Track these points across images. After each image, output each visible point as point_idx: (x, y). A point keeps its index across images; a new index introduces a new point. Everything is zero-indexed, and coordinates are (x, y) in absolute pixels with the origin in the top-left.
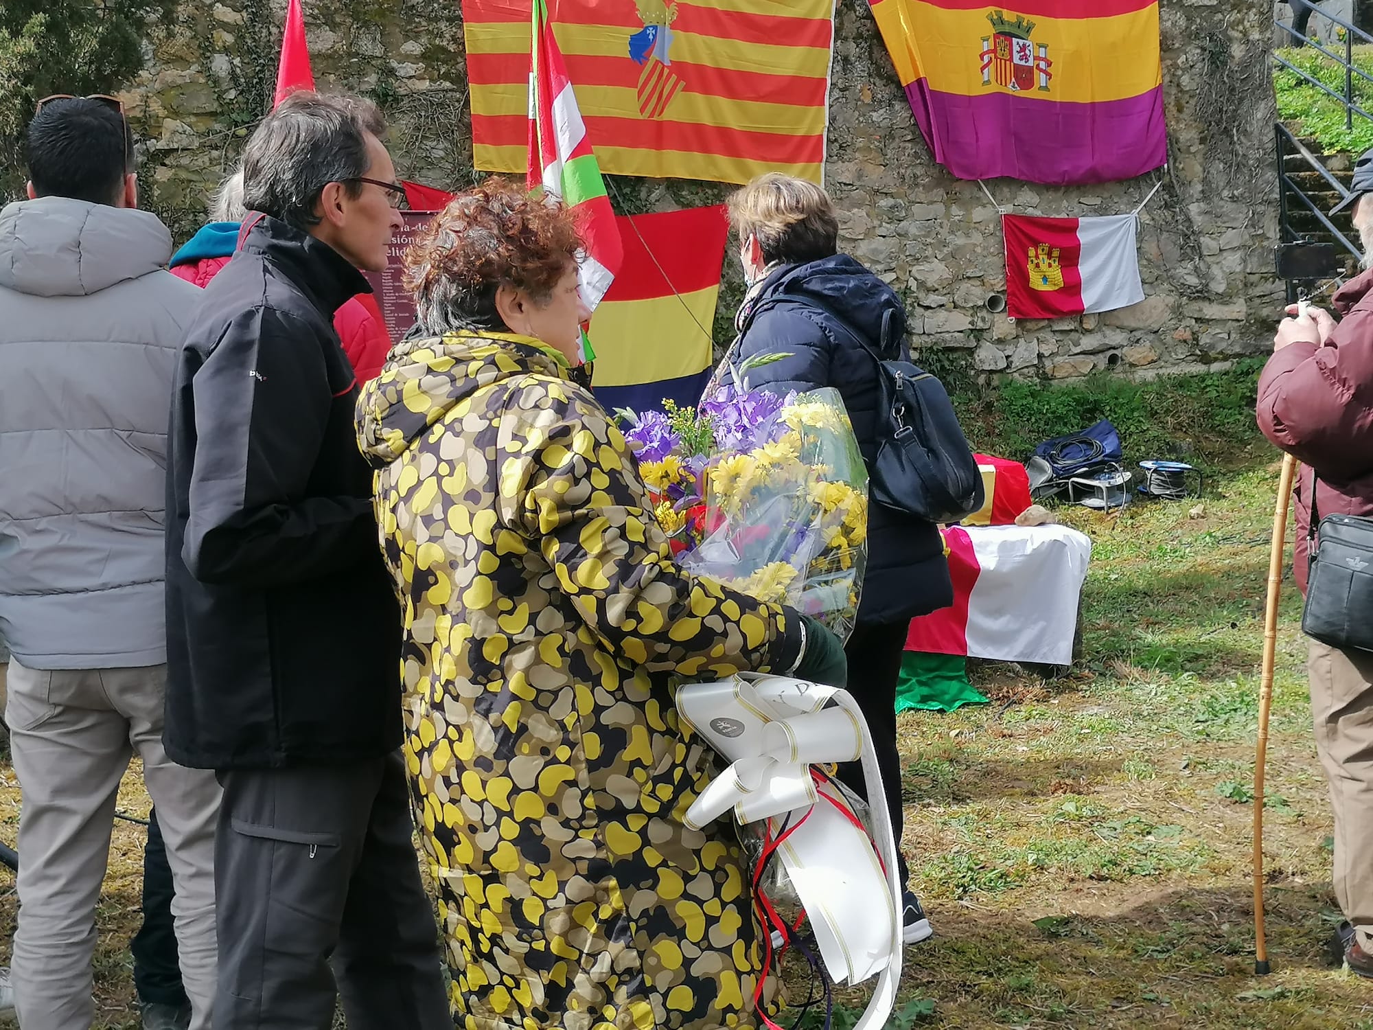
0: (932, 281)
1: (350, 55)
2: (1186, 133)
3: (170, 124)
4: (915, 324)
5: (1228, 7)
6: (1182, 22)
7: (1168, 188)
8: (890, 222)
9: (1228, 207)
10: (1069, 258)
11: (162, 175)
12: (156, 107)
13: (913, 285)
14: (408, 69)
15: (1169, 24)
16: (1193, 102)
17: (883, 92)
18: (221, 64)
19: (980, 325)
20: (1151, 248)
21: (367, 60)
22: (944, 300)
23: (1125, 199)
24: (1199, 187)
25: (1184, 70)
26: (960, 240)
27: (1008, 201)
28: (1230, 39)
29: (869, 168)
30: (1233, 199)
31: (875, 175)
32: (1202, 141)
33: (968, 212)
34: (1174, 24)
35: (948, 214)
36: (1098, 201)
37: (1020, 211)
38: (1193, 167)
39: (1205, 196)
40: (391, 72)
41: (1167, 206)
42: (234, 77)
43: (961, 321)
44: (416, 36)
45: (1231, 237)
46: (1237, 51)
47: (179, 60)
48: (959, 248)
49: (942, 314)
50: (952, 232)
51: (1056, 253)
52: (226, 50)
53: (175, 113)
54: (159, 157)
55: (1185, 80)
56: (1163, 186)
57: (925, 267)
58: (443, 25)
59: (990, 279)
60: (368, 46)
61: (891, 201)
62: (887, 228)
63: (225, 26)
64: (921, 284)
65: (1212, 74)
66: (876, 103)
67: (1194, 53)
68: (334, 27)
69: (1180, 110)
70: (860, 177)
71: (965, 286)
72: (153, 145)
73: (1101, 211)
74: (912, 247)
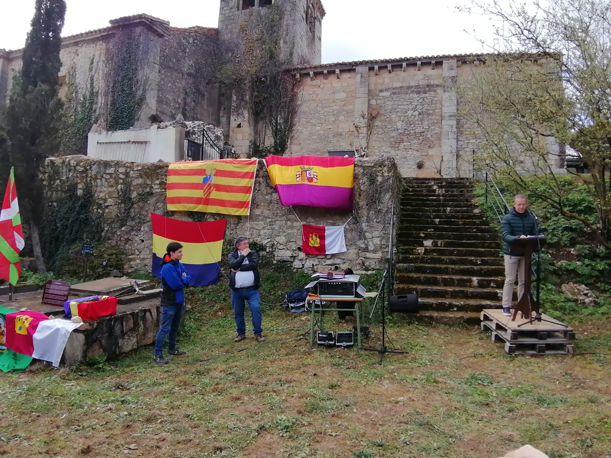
0: (281, 242)
1: (145, 184)
2: (362, 203)
3: (109, 200)
4: (276, 253)
5: (378, 166)
6: (362, 171)
7: (355, 218)
8: (270, 225)
9: (375, 224)
10: (322, 238)
11: (107, 210)
12: (107, 196)
13: (275, 243)
14: (156, 187)
15: (357, 171)
16: (364, 193)
17: (270, 191)
18: (119, 187)
19: (294, 255)
20: (349, 235)
21: (148, 185)
22: (284, 247)
23: (341, 221)
24: (366, 218)
25: (362, 184)
26: (290, 231)
27: (304, 221)
28: (377, 176)
29: (265, 211)
30: (378, 222)
31: (267, 213)
32: (367, 205)
33: (293, 223)
34: (359, 171)
35: (286, 224)
36: (332, 222)
37: (308, 224)
38: (364, 212)
39: (368, 221)
40: (152, 188)
41: (354, 223)
42: (121, 189)
43: (289, 254)
44: (158, 179)
45: (376, 233)
46: (380, 179)
47: (112, 186)
48: (289, 233)
49: (283, 251)
50: (287, 229)
51: (318, 236)
52: (121, 184)
53: (110, 198)
54: (107, 207)
55: (362, 187)
56: (353, 218)
57: (279, 238)
58: (164, 177)
59: (298, 242)
60: (148, 182)
61: (270, 220)
62: (269, 227)
63: (121, 178)
64: (278, 243)
65: (370, 185)
66: (268, 194)
67: (365, 179)
68: (142, 178)
69: (360, 196)
70: (262, 213)
71: (290, 244)
72: (106, 204)
73: (333, 224)
74: (276, 232)
